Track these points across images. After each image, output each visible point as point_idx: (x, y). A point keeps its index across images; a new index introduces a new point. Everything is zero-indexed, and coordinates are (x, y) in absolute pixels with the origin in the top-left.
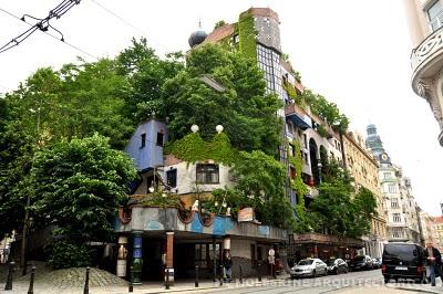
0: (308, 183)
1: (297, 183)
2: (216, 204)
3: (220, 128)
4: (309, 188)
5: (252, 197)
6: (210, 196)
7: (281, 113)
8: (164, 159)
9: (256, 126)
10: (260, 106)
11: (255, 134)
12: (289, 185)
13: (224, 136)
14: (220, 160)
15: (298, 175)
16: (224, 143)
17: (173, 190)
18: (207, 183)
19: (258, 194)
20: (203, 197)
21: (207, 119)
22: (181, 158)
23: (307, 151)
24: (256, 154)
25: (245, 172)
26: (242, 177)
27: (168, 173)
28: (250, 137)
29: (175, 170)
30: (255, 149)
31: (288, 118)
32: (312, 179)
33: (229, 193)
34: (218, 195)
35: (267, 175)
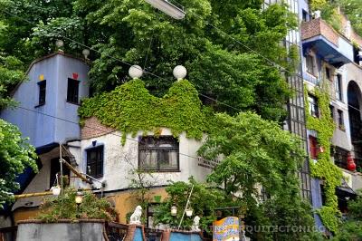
0: (345, 165)
1: (324, 165)
2: (174, 211)
3: (180, 71)
4: (346, 174)
5: (239, 194)
6: (164, 196)
7: (294, 37)
8: (81, 126)
9: (245, 67)
10: (252, 29)
11: (243, 83)
12: (307, 170)
13: (189, 85)
14: (181, 130)
15: (324, 150)
16: (188, 99)
17: (97, 184)
18: (159, 170)
19: (249, 190)
20: (150, 196)
21: (158, 53)
22: (111, 126)
23: (344, 106)
24: (245, 118)
25: (227, 150)
26: (221, 157)
27: (89, 151)
28: (235, 88)
29: (102, 147)
30: (244, 109)
31: (307, 46)
32: (353, 155)
33: (196, 190)
34: (178, 193)
35: (264, 155)
